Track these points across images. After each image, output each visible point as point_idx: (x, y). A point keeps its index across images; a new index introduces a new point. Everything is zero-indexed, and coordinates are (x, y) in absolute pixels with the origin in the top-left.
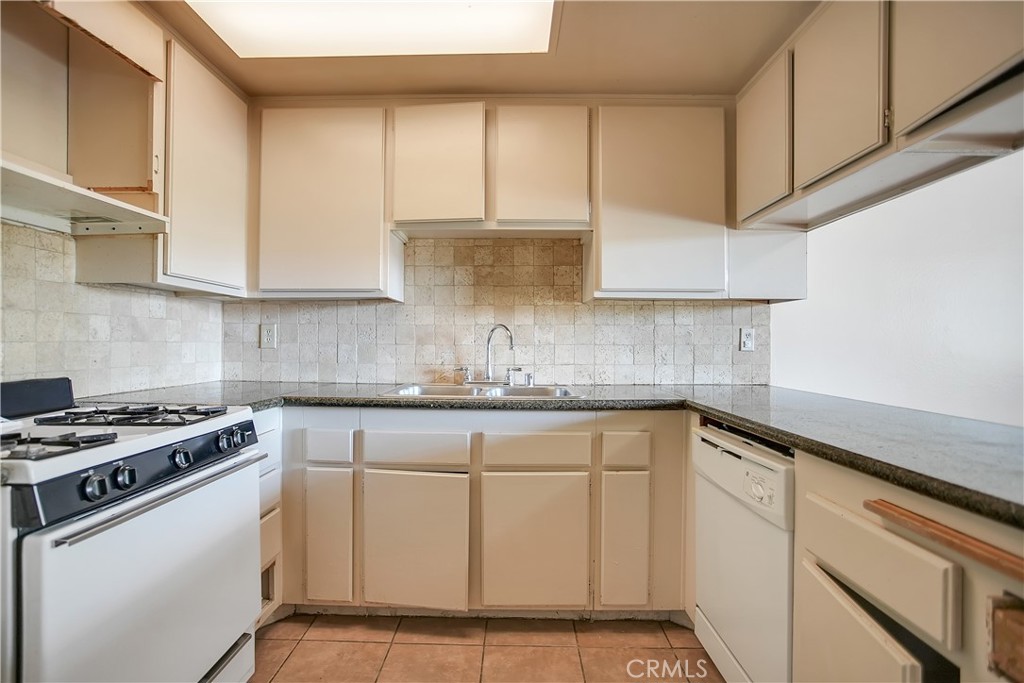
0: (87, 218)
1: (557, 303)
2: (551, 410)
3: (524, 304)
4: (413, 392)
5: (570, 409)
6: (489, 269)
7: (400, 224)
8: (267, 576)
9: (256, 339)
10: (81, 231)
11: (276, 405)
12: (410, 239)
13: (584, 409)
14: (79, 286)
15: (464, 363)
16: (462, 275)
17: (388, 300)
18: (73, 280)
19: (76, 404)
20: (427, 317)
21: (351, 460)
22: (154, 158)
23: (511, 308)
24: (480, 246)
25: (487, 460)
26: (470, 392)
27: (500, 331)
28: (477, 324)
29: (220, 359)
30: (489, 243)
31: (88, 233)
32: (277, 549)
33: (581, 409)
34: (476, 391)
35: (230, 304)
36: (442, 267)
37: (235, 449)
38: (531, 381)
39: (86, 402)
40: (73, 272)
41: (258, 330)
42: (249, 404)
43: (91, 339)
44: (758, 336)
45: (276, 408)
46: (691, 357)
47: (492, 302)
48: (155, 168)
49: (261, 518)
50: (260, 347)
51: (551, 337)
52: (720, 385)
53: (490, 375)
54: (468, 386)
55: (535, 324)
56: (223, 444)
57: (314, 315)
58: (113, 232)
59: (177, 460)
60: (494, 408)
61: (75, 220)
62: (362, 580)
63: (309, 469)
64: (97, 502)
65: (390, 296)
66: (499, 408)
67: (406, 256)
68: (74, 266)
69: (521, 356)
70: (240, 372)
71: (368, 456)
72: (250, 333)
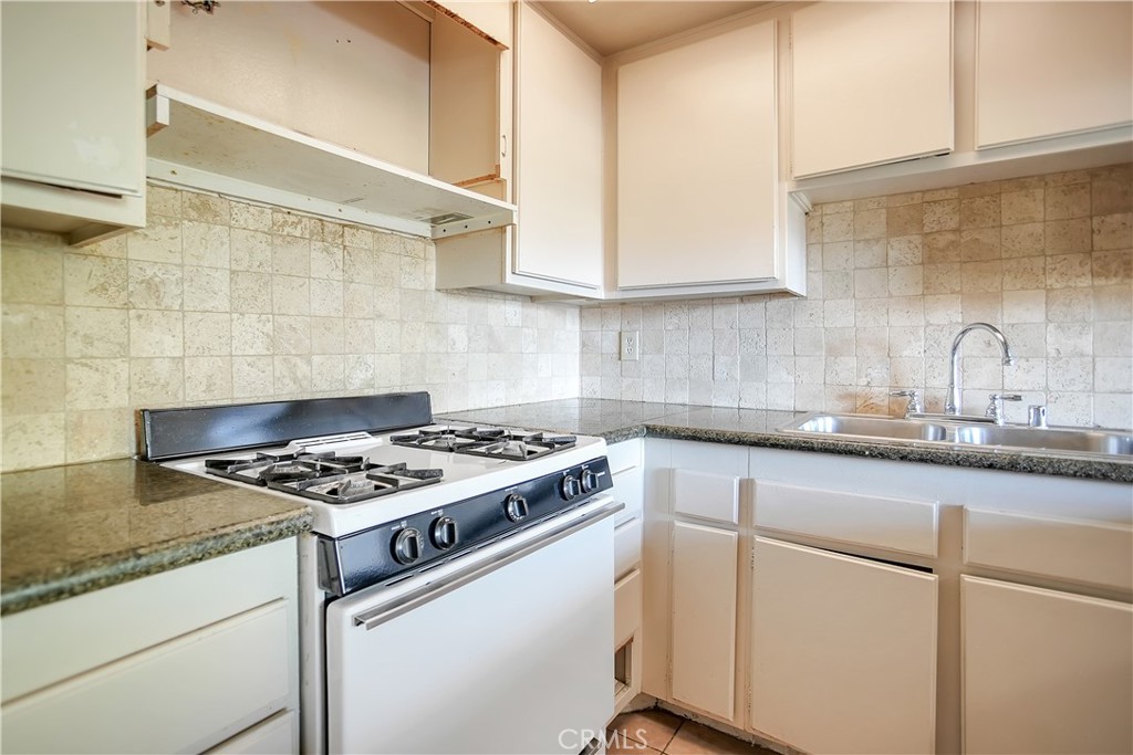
0: (444, 217)
1: (1100, 282)
3: (1022, 288)
4: (822, 427)
6: (951, 237)
7: (802, 181)
8: (622, 656)
9: (616, 350)
10: (440, 235)
11: (637, 435)
12: (814, 205)
14: (440, 294)
15: (907, 384)
16: (903, 249)
17: (785, 294)
18: (433, 287)
19: (434, 421)
20: (842, 316)
21: (735, 520)
22: (502, 139)
23: (997, 297)
24: (935, 202)
25: (970, 555)
26: (920, 432)
28: (928, 324)
29: (577, 371)
30: (951, 194)
31: (445, 235)
32: (635, 625)
34: (931, 430)
35: (589, 308)
36: (867, 241)
37: (583, 494)
38: (1043, 419)
39: (445, 418)
40: (433, 279)
41: (617, 338)
42: (603, 435)
43: (449, 350)
45: (637, 439)
47: (958, 289)
48: (502, 150)
49: (616, 582)
50: (620, 359)
51: (1085, 344)
53: (957, 404)
54: (916, 422)
55: (1048, 320)
56: (568, 488)
57: (684, 318)
58: (466, 230)
59: (510, 509)
60: (991, 466)
61: (434, 221)
63: (677, 524)
64: (409, 565)
65: (786, 288)
66: (1002, 468)
67: (809, 230)
68: (434, 272)
69: (1015, 378)
70: (599, 388)
71: (760, 518)
72: (609, 344)
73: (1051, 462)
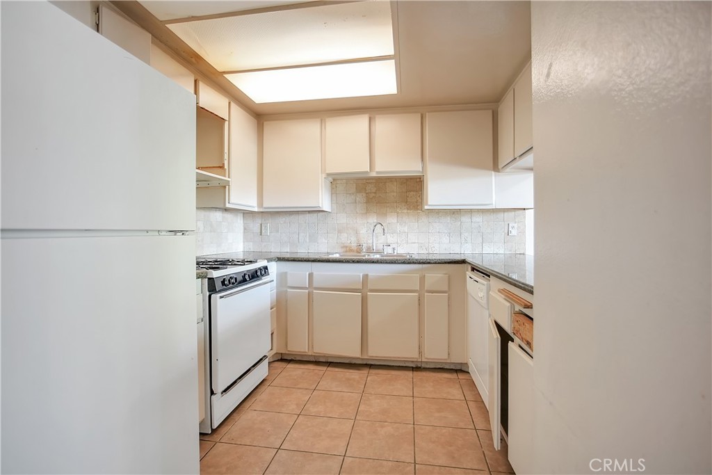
1: (409, 211)
2: (399, 263)
3: (391, 212)
4: (337, 256)
5: (409, 263)
6: (374, 195)
7: (329, 175)
9: (259, 231)
11: (274, 260)
12: (334, 180)
13: (415, 263)
14: (197, 209)
15: (361, 242)
16: (360, 197)
17: (323, 211)
18: (195, 207)
20: (342, 219)
21: (307, 287)
22: (225, 154)
23: (385, 215)
24: (369, 183)
25: (370, 287)
26: (363, 256)
27: (379, 225)
28: (367, 223)
29: (242, 240)
30: (374, 181)
32: (275, 326)
33: (414, 263)
34: (367, 255)
35: (247, 214)
36: (350, 194)
37: (262, 276)
38: (395, 251)
41: (260, 226)
44: (519, 227)
45: (275, 262)
46: (481, 239)
47: (375, 211)
48: (225, 158)
49: (270, 309)
50: (261, 235)
51: (406, 229)
52: (497, 254)
53: (374, 248)
54: (363, 254)
55: (397, 222)
57: (288, 219)
58: (209, 186)
59: (246, 277)
60: (373, 262)
62: (312, 343)
63: (289, 290)
64: (228, 287)
65: (324, 209)
66: (375, 262)
67: (332, 189)
69: (391, 239)
70: (251, 247)
71: (315, 284)
72: (256, 228)
73: (397, 260)
